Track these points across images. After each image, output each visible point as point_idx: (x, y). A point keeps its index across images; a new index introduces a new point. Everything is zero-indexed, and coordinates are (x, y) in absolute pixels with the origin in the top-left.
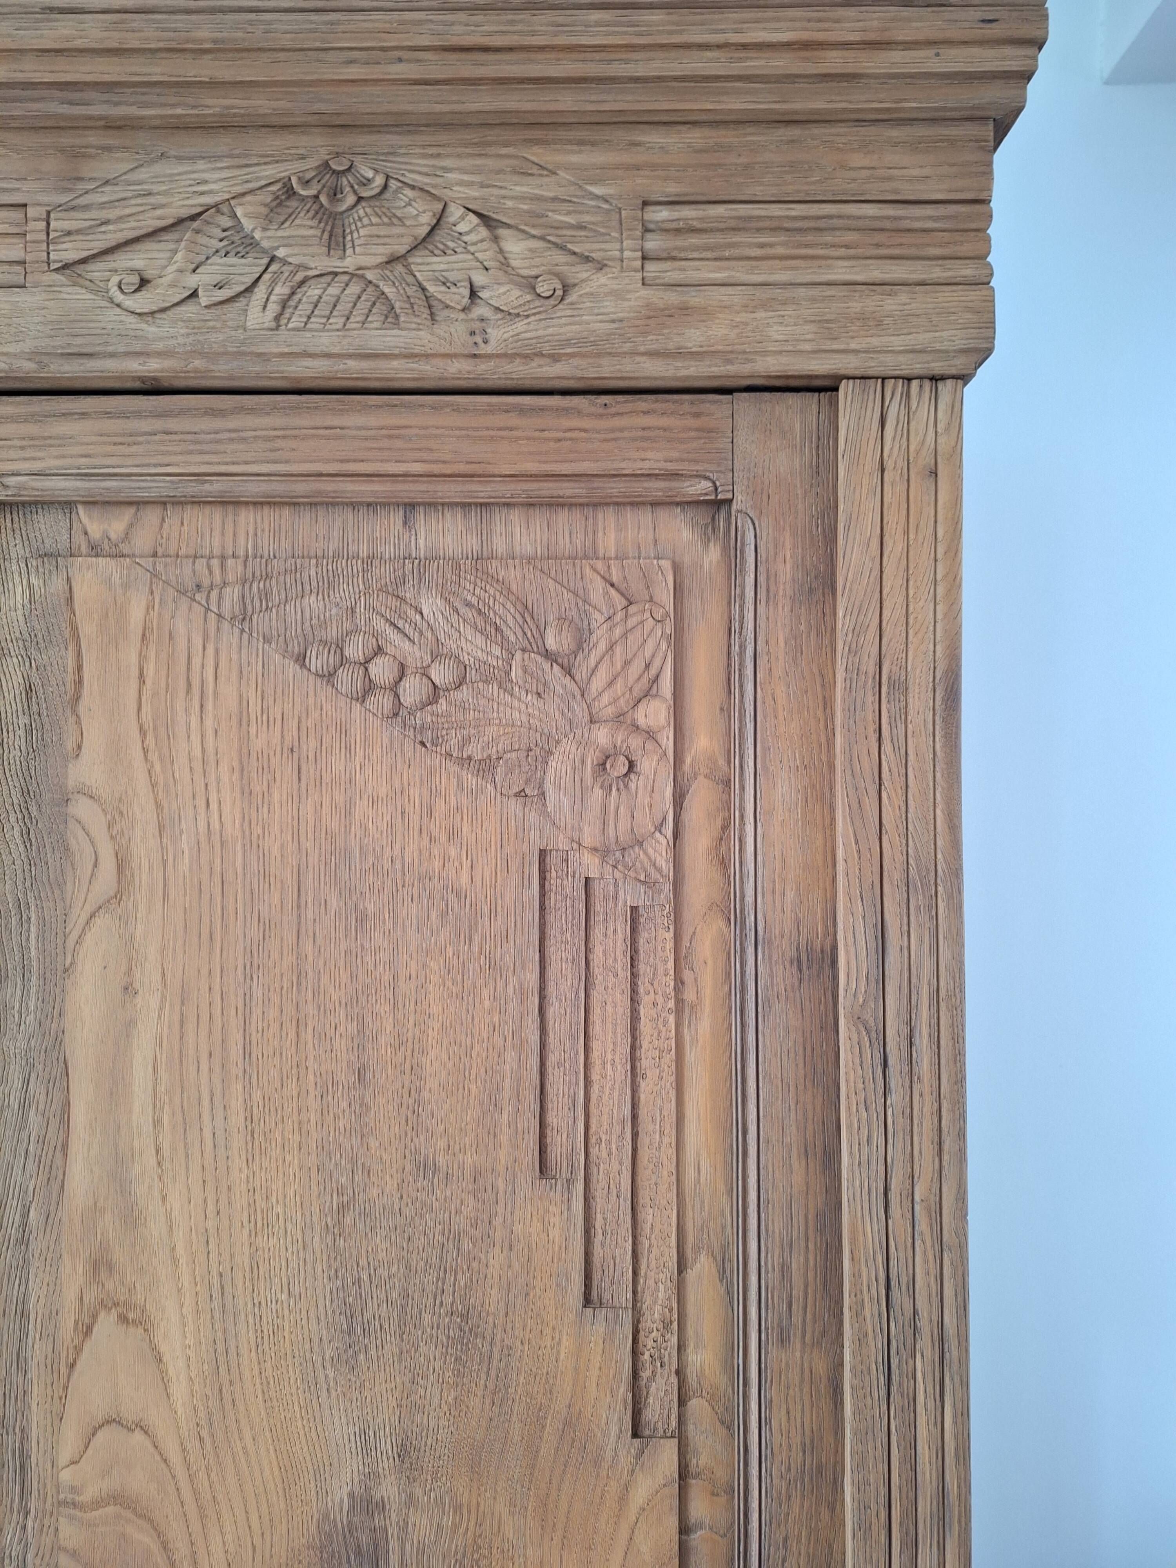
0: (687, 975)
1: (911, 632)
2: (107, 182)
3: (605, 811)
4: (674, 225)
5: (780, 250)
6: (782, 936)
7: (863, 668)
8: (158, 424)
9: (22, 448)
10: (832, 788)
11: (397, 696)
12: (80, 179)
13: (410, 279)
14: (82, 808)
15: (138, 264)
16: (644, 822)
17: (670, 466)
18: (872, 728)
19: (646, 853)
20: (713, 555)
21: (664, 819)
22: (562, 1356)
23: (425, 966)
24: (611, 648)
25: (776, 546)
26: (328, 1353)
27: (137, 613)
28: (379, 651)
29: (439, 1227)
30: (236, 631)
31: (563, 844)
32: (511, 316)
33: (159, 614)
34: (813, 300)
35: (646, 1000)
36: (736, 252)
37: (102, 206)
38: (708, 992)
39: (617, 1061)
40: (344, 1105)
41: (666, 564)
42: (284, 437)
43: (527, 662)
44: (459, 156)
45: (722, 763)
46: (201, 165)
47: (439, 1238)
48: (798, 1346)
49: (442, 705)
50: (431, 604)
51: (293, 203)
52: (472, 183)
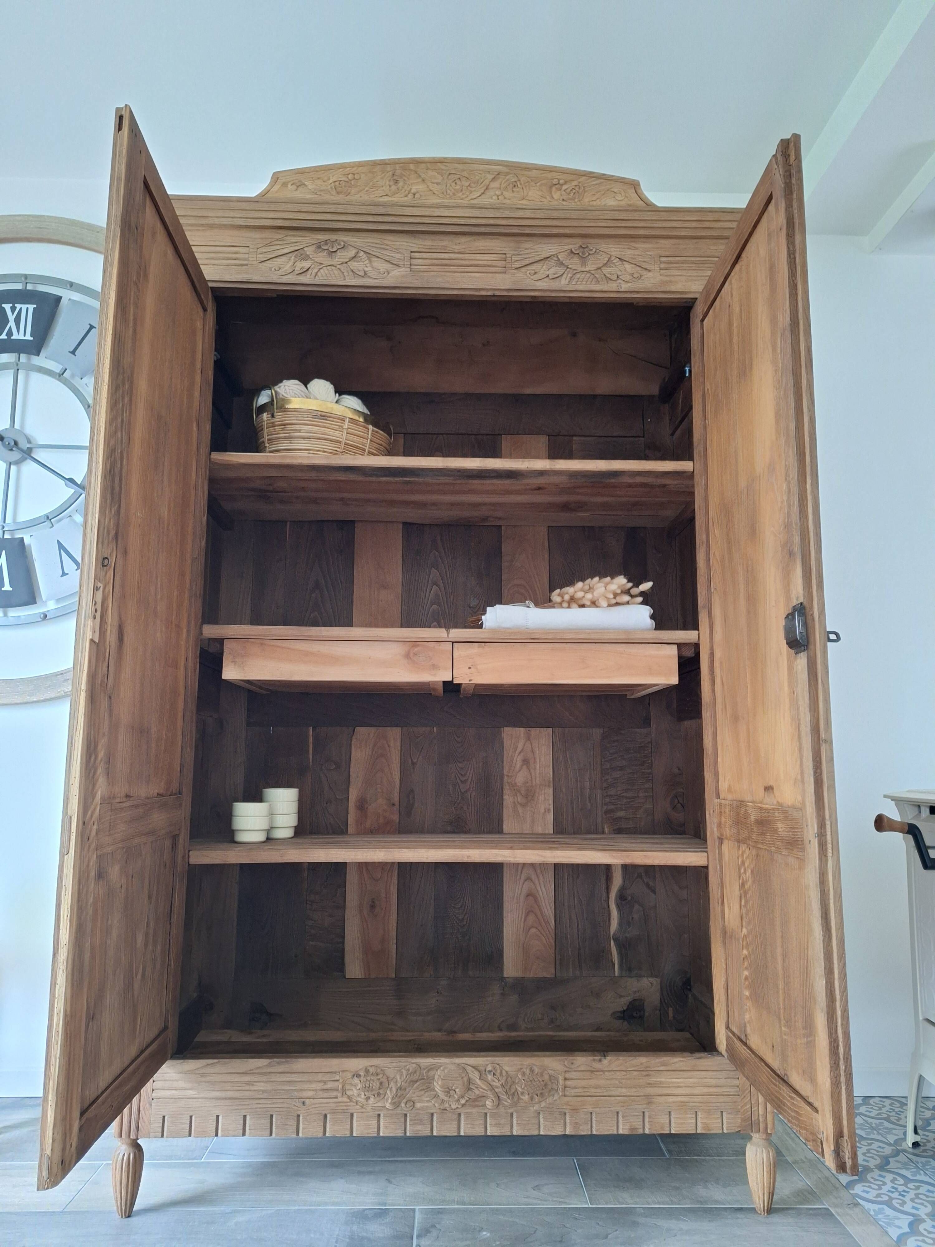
2: (528, 249)
4: (668, 262)
5: (694, 268)
12: (520, 248)
13: (602, 273)
15: (534, 268)
32: (627, 282)
37: (525, 255)
44: (614, 244)
46: (550, 245)
51: (572, 255)
52: (617, 251)
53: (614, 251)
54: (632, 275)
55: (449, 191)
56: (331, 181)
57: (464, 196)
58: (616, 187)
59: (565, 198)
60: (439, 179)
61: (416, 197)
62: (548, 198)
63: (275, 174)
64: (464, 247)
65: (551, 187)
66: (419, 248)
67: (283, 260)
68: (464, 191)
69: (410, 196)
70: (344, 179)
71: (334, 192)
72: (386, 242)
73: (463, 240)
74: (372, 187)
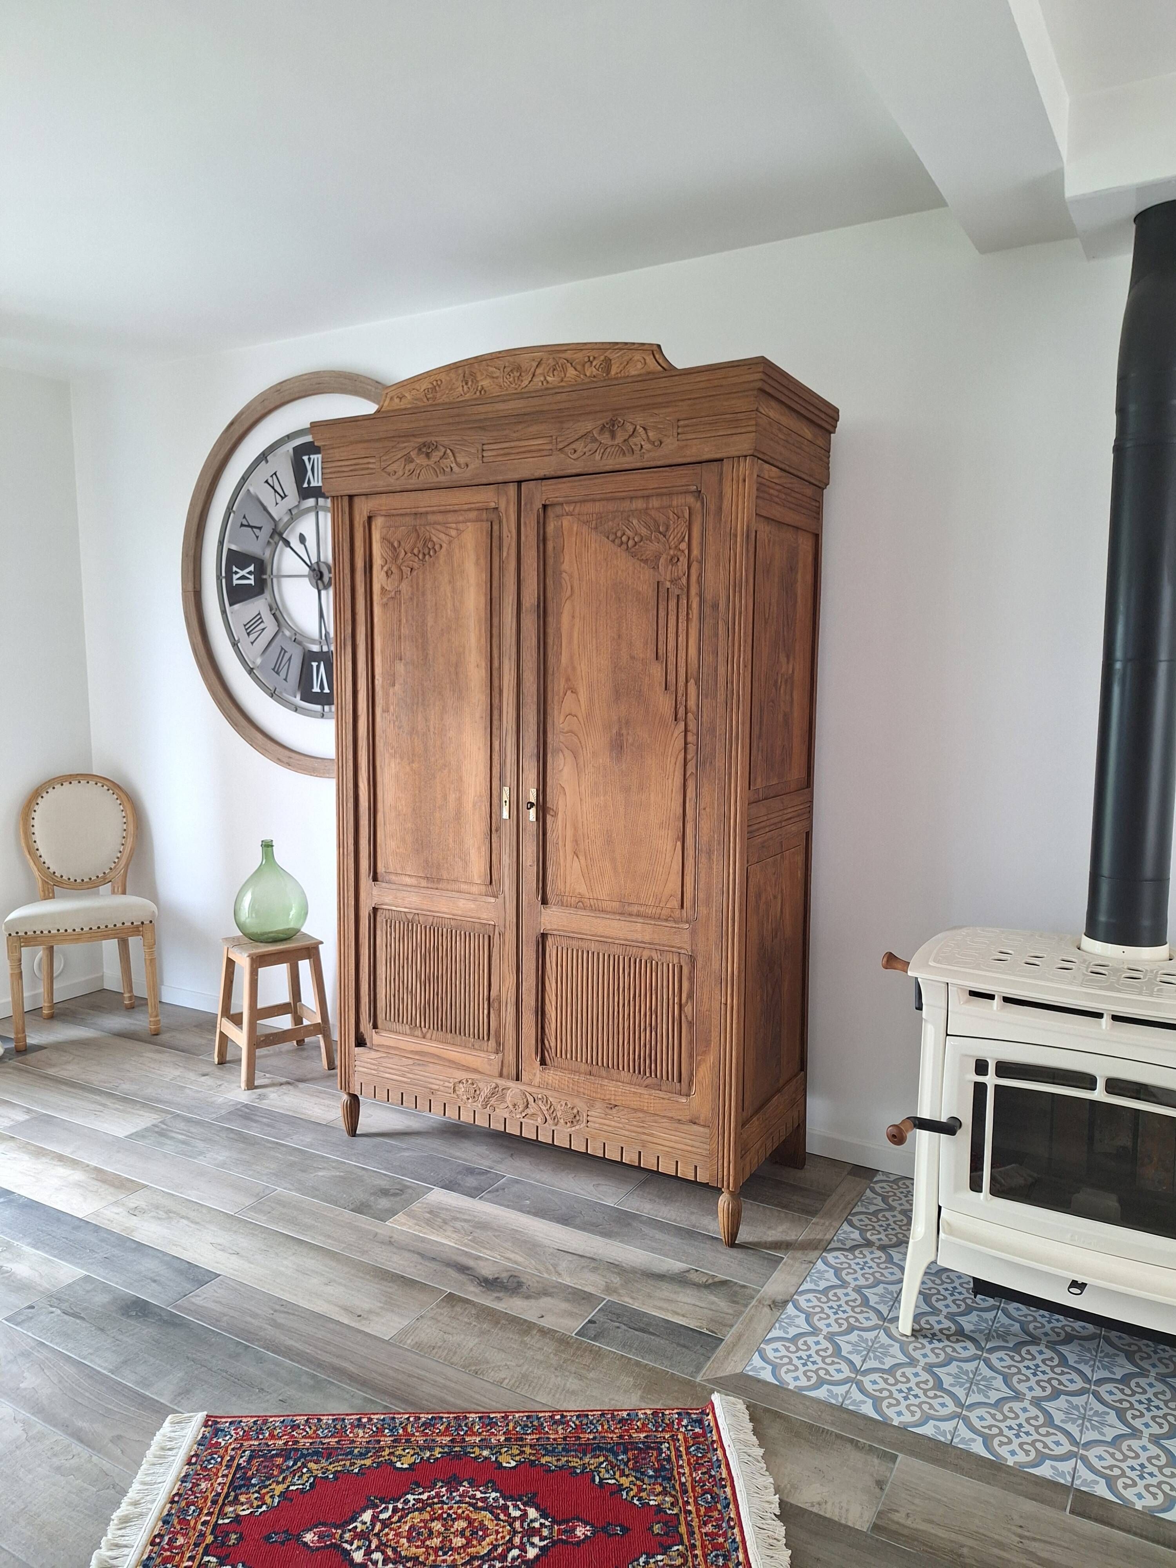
0: (689, 612)
2: (568, 429)
3: (672, 571)
4: (684, 425)
5: (708, 429)
6: (709, 599)
8: (579, 483)
10: (720, 561)
11: (628, 545)
12: (563, 429)
13: (628, 445)
14: (564, 575)
15: (574, 447)
16: (681, 574)
17: (688, 483)
19: (681, 581)
20: (699, 504)
21: (686, 572)
22: (660, 701)
23: (633, 610)
24: (674, 530)
25: (711, 502)
26: (612, 700)
27: (575, 529)
28: (624, 534)
29: (635, 672)
30: (595, 531)
31: (663, 580)
32: (649, 451)
33: (580, 528)
34: (714, 441)
35: (681, 618)
36: (697, 430)
37: (567, 434)
38: (695, 615)
39: (674, 632)
40: (616, 643)
41: (687, 508)
42: (604, 484)
43: (656, 535)
44: (639, 414)
45: (699, 557)
46: (587, 423)
47: (635, 674)
49: (637, 547)
50: (635, 522)
51: (604, 429)
52: (642, 420)
53: (639, 420)
54: (654, 443)
55: (505, 384)
56: (423, 389)
57: (517, 386)
58: (638, 356)
59: (594, 373)
60: (497, 373)
61: (481, 393)
62: (582, 376)
64: (522, 433)
65: (583, 366)
66: (486, 440)
67: (397, 465)
68: (516, 382)
69: (478, 393)
70: (431, 386)
71: (425, 400)
72: (465, 438)
73: (520, 427)
74: (451, 389)
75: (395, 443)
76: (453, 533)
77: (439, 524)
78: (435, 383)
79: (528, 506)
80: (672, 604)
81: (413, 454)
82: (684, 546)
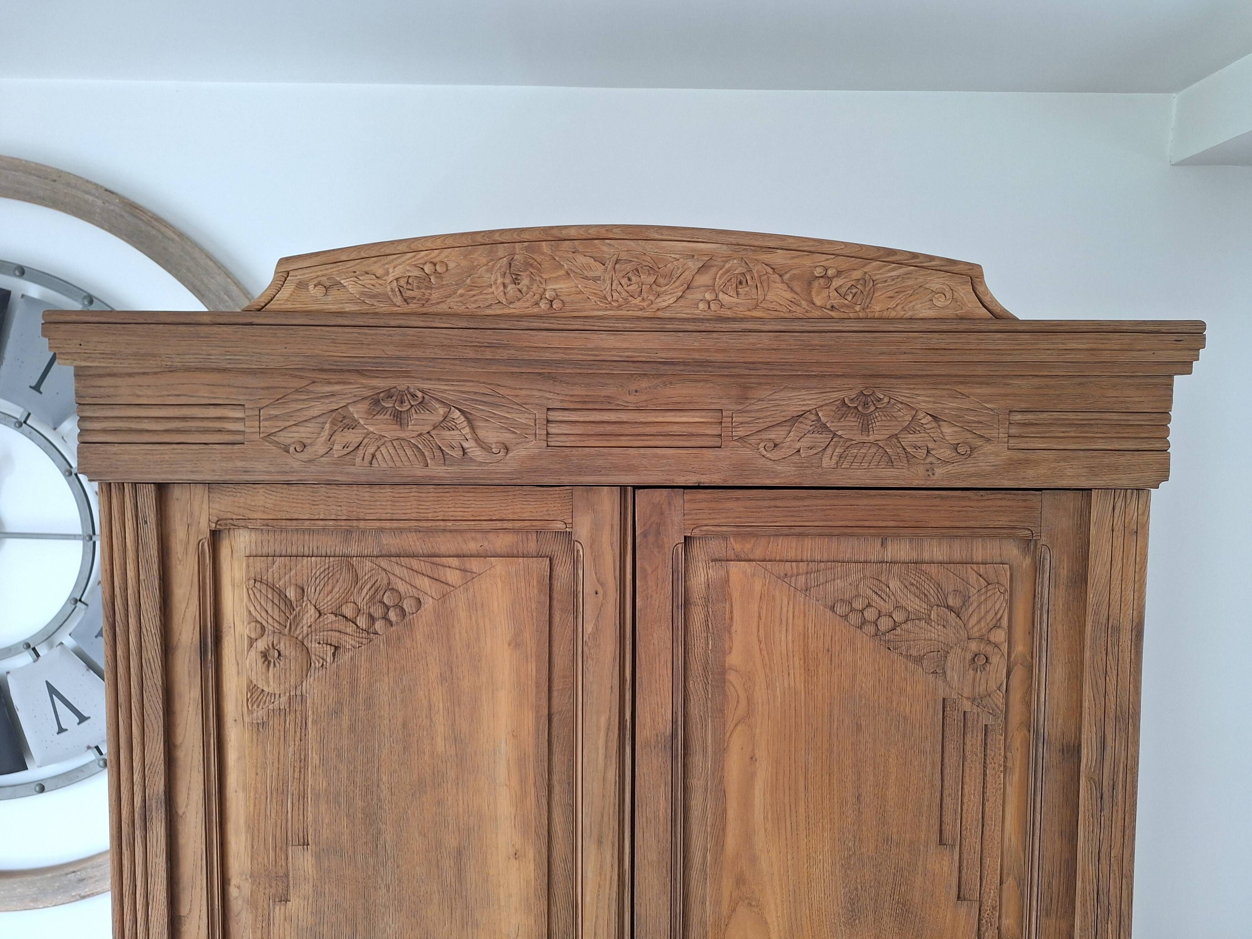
0: (1009, 754)
1: (1122, 605)
2: (759, 400)
3: (974, 681)
4: (1024, 422)
5: (1073, 434)
6: (1056, 740)
7: (1101, 621)
8: (773, 503)
9: (710, 514)
10: (1082, 672)
11: (877, 625)
12: (747, 398)
13: (899, 445)
14: (732, 677)
15: (772, 436)
16: (992, 686)
17: (1011, 524)
18: (1103, 648)
19: (992, 700)
20: (1028, 561)
21: (1001, 684)
22: (947, 921)
23: (889, 750)
24: (979, 605)
25: (1060, 561)
26: (842, 920)
27: (758, 587)
28: (869, 605)
29: (893, 866)
30: (803, 596)
31: (954, 696)
32: (946, 462)
33: (768, 588)
34: (1087, 457)
35: (989, 766)
36: (1053, 435)
37: (757, 411)
38: (1018, 763)
39: (976, 794)
40: (850, 812)
41: (1007, 567)
42: (830, 509)
43: (939, 611)
44: (924, 389)
45: (1029, 658)
46: (804, 392)
47: (893, 870)
48: (1054, 917)
49: (898, 631)
50: (894, 584)
51: (845, 409)
52: (929, 402)
53: (924, 401)
54: (955, 448)
55: (615, 295)
56: (390, 278)
57: (645, 304)
58: (936, 282)
59: (835, 302)
60: (598, 270)
61: (554, 306)
62: (804, 303)
63: (283, 261)
64: (644, 397)
65: (810, 284)
66: (562, 401)
67: (309, 429)
68: (644, 295)
69: (543, 305)
70: (416, 273)
71: (398, 300)
72: (502, 391)
73: (644, 384)
74: (471, 288)
75: (305, 383)
76: (453, 577)
77: (413, 556)
78: (428, 268)
79: (651, 539)
80: (974, 741)
81: (357, 412)
82: (999, 636)
